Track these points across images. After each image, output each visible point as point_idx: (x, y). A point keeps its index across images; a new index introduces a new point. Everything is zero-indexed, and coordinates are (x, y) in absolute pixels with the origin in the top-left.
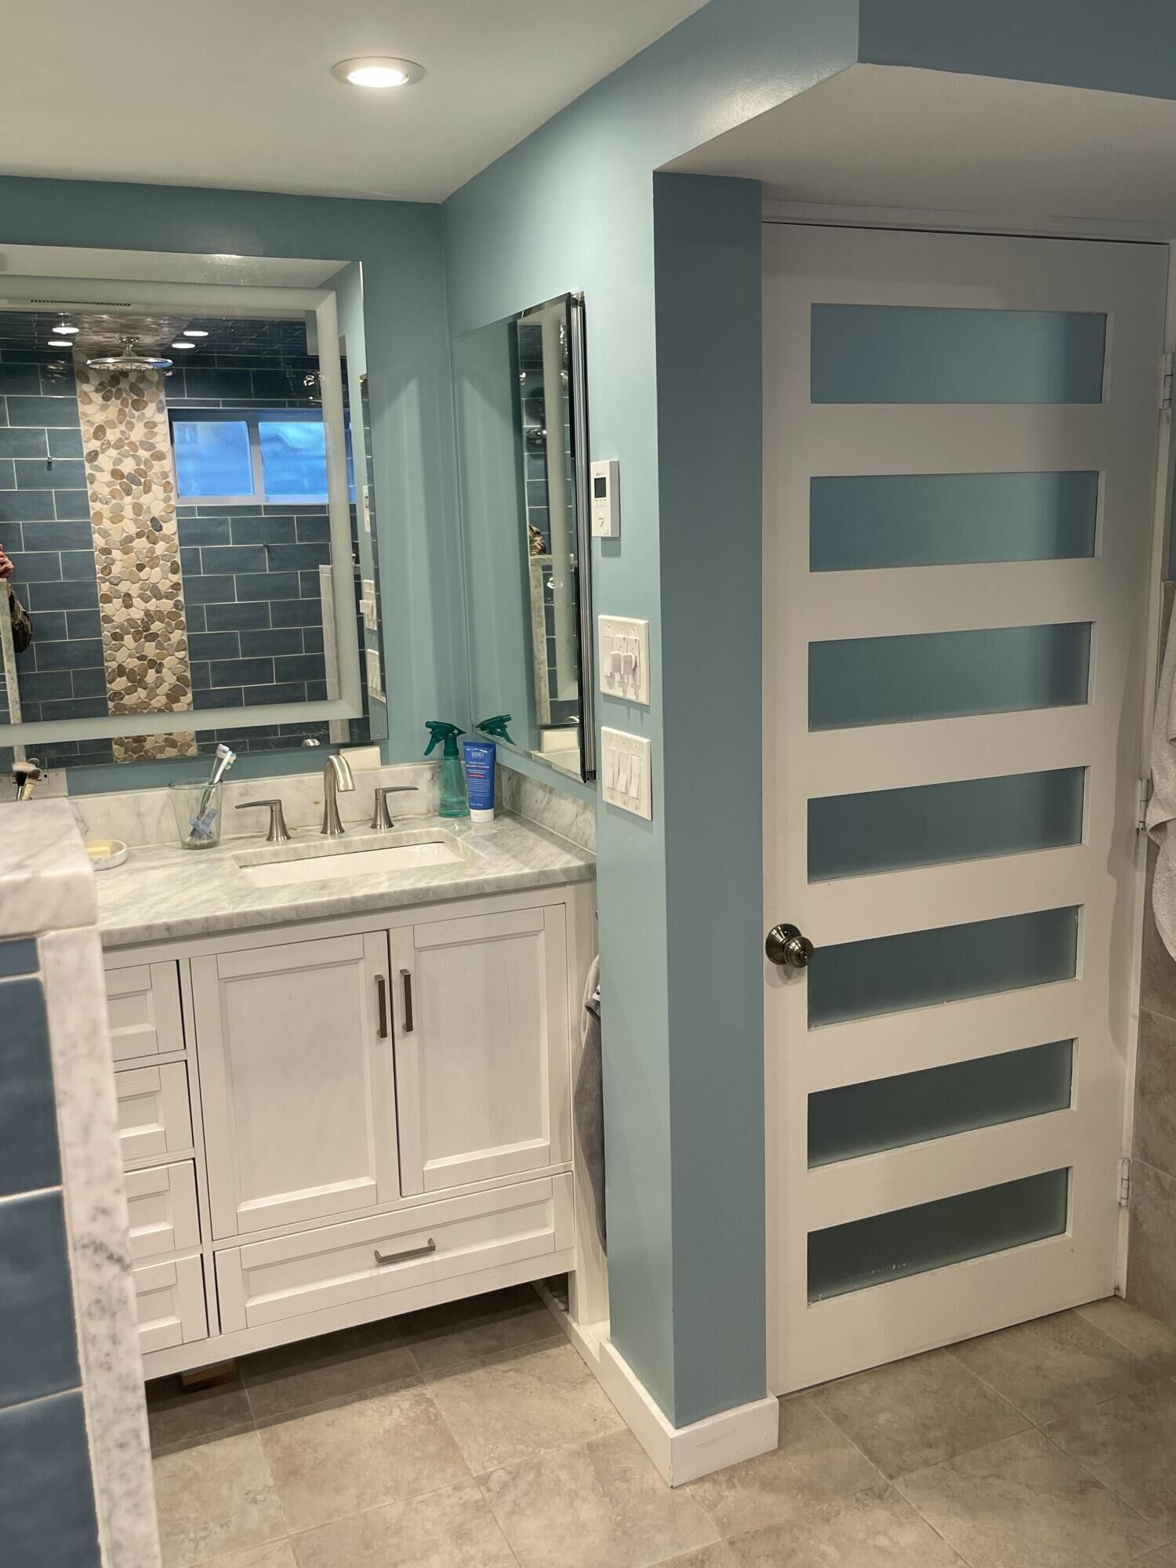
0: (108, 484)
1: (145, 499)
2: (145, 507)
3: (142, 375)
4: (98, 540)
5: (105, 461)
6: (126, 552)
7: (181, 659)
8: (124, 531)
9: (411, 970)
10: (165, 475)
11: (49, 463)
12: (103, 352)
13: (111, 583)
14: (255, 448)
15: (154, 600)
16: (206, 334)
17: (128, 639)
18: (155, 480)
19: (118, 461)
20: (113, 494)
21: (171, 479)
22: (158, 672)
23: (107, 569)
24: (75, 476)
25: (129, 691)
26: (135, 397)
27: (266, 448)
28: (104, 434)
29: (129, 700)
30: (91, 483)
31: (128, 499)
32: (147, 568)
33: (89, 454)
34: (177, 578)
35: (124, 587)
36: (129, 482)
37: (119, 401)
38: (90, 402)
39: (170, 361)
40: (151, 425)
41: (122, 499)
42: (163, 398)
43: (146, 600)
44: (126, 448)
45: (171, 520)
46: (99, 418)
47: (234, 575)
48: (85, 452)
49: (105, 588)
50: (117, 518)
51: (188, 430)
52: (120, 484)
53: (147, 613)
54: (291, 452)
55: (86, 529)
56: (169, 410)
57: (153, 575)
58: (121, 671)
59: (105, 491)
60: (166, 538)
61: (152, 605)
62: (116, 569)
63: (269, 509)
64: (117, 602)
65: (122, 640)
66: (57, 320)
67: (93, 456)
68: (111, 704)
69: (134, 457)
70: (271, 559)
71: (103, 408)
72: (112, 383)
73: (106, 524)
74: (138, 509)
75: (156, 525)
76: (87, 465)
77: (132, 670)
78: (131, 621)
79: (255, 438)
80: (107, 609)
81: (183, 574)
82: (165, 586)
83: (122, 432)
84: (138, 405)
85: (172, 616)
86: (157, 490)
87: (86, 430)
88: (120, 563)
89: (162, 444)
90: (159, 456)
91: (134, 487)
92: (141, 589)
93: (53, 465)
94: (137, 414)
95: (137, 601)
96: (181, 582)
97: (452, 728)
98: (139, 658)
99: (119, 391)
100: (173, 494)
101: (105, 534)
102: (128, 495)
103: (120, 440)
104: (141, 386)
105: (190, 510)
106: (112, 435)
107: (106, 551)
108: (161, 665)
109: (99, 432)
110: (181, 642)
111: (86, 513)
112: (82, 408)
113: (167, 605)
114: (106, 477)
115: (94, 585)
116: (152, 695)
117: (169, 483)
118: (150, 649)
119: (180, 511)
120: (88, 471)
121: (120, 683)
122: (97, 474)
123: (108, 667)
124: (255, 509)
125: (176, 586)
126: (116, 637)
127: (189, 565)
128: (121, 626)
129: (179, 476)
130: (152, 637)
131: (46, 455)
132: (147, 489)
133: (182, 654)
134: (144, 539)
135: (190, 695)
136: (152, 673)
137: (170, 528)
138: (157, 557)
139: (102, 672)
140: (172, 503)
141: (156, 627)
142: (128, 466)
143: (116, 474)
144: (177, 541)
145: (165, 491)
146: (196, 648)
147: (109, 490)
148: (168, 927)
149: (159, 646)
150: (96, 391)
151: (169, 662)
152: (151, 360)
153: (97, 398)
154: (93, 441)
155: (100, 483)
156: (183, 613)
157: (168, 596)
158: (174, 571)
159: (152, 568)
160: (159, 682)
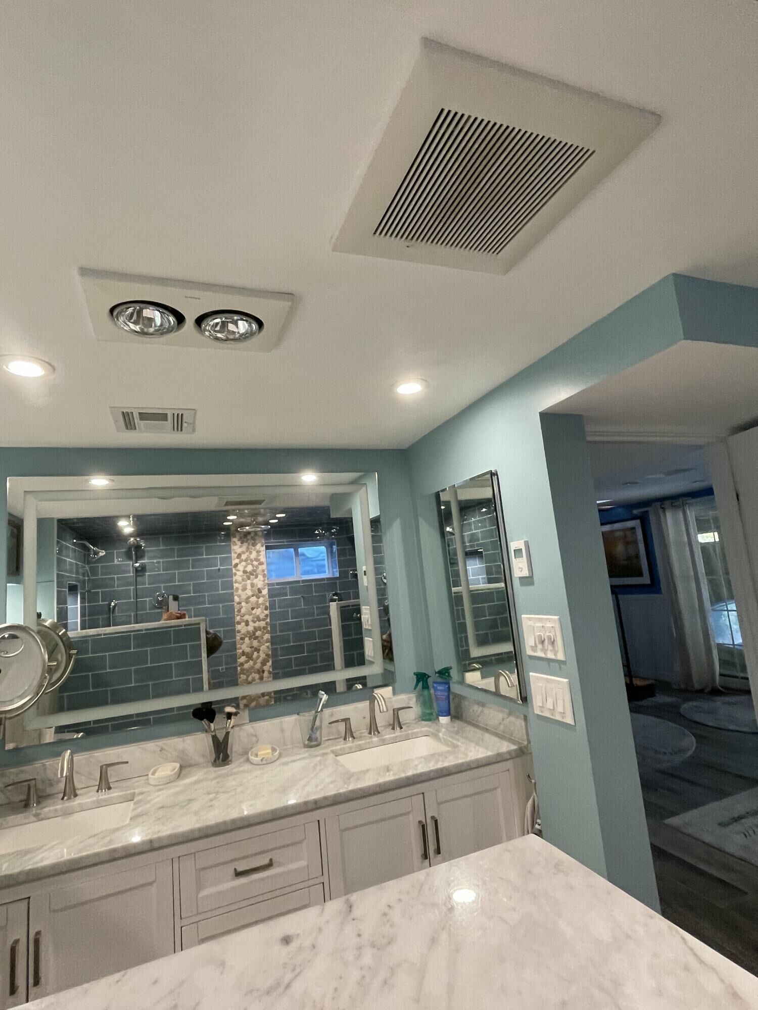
0: (241, 576)
1: (255, 581)
2: (255, 584)
3: (256, 533)
4: (236, 599)
5: (241, 567)
6: (247, 603)
7: (268, 647)
8: (246, 594)
9: (436, 816)
10: (263, 571)
11: (219, 569)
12: (242, 525)
13: (241, 616)
14: (297, 558)
15: (258, 622)
16: (284, 515)
17: (247, 639)
18: (260, 573)
19: (246, 567)
20: (243, 580)
21: (266, 572)
22: (258, 653)
23: (239, 611)
24: (229, 574)
25: (247, 662)
26: (253, 542)
27: (300, 558)
28: (241, 557)
29: (246, 666)
30: (235, 576)
31: (249, 582)
32: (255, 609)
33: (235, 565)
34: (267, 612)
35: (246, 618)
36: (249, 575)
37: (247, 544)
38: (236, 545)
39: (269, 527)
40: (258, 552)
41: (246, 581)
42: (263, 541)
43: (254, 622)
45: (265, 589)
46: (239, 550)
47: (290, 610)
48: (233, 565)
49: (238, 618)
50: (244, 589)
51: (271, 553)
52: (246, 576)
54: (307, 559)
55: (232, 594)
56: (266, 546)
57: (258, 612)
58: (243, 654)
59: (240, 579)
60: (263, 596)
61: (257, 624)
62: (243, 610)
63: (304, 581)
64: (243, 624)
65: (244, 639)
66: (228, 513)
67: (236, 565)
68: (239, 668)
69: (252, 565)
70: (304, 602)
71: (241, 547)
72: (245, 537)
73: (240, 592)
74: (252, 585)
75: (260, 591)
76: (233, 569)
77: (248, 653)
78: (248, 632)
79: (297, 554)
80: (238, 627)
81: (270, 610)
82: (262, 616)
83: (248, 555)
84: (254, 545)
85: (264, 628)
86: (260, 577)
87: (234, 555)
88: (245, 607)
89: (262, 558)
90: (261, 564)
91: (251, 576)
92: (253, 618)
93: (221, 570)
94: (253, 548)
95: (251, 623)
96: (269, 613)
97: (425, 675)
98: (251, 648)
99: (247, 540)
100: (266, 578)
101: (239, 596)
102: (249, 579)
103: (246, 558)
104: (255, 537)
105: (272, 584)
106: (244, 557)
107: (239, 603)
108: (259, 650)
109: (239, 556)
110: (267, 639)
111: (232, 588)
112: (233, 547)
113: (263, 624)
114: (241, 573)
115: (234, 618)
116: (255, 663)
117: (265, 574)
118: (255, 643)
119: (269, 585)
120: (234, 571)
121: (243, 659)
122: (237, 572)
123: (238, 652)
124: (298, 582)
125: (267, 616)
126: (242, 639)
127: (272, 606)
128: (244, 634)
129: (268, 571)
130: (256, 638)
131: (217, 566)
132: (256, 577)
133: (268, 644)
134: (255, 597)
135: (271, 662)
136: (255, 653)
137: (265, 592)
138: (260, 604)
139: (236, 654)
140: (266, 582)
141: (258, 633)
142: (249, 568)
143: (245, 572)
144: (267, 597)
145: (263, 577)
146: (273, 641)
148: (315, 802)
149: (259, 642)
150: (238, 540)
151: (263, 648)
152: (263, 527)
153: (239, 543)
154: (237, 559)
155: (238, 576)
156: (269, 627)
157: (264, 620)
158: (266, 609)
159: (257, 608)
160: (258, 657)
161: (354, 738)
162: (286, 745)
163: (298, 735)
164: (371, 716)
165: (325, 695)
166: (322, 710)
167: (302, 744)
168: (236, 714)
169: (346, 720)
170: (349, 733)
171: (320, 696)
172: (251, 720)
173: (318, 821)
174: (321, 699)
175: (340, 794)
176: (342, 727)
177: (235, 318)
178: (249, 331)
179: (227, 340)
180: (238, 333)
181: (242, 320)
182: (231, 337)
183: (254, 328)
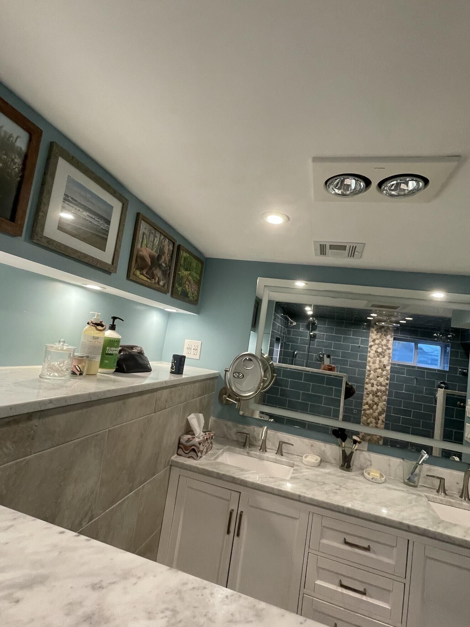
0: (373, 354)
1: (383, 359)
2: (382, 361)
3: (388, 328)
4: (368, 368)
5: (374, 348)
6: (375, 372)
7: (384, 405)
8: (375, 366)
10: (389, 354)
11: (359, 346)
12: (380, 321)
13: (369, 379)
14: (416, 350)
15: (380, 386)
16: (412, 319)
17: (371, 395)
18: (387, 355)
19: (377, 348)
20: (374, 357)
22: (377, 406)
23: (369, 376)
24: (365, 351)
25: (368, 409)
26: (385, 333)
27: (418, 351)
28: (375, 341)
29: (368, 412)
30: (369, 353)
31: (378, 359)
32: (380, 378)
33: (370, 345)
34: (388, 382)
35: (372, 381)
36: (379, 354)
37: (381, 334)
38: (373, 333)
39: (399, 325)
40: (388, 341)
41: (376, 358)
42: (393, 334)
43: (378, 386)
44: (380, 345)
45: (388, 366)
46: (375, 337)
47: (404, 384)
48: (369, 345)
49: (367, 380)
50: (374, 363)
51: (397, 343)
52: (377, 354)
53: (377, 389)
54: (423, 352)
55: (365, 364)
56: (394, 337)
57: (381, 380)
58: (367, 403)
59: (372, 355)
60: (387, 371)
61: (379, 388)
63: (418, 368)
64: (370, 385)
66: (372, 311)
67: (371, 346)
68: (363, 412)
69: (382, 348)
70: (417, 382)
71: (376, 335)
72: (380, 329)
73: (371, 364)
74: (380, 361)
75: (385, 366)
76: (369, 348)
77: (370, 404)
78: (372, 391)
79: (416, 348)
80: (366, 386)
81: (390, 381)
82: (384, 383)
83: (380, 341)
84: (385, 335)
85: (384, 392)
86: (387, 358)
87: (370, 339)
88: (372, 375)
89: (390, 346)
90: (389, 349)
91: (380, 356)
92: (377, 383)
93: (360, 347)
94: (385, 337)
95: (375, 386)
98: (373, 401)
99: (381, 331)
100: (391, 359)
101: (370, 366)
102: (378, 357)
103: (379, 343)
104: (387, 330)
105: (395, 364)
106: (377, 342)
107: (370, 371)
108: (378, 404)
109: (374, 341)
110: (385, 399)
111: (366, 360)
112: (371, 334)
113: (383, 388)
114: (373, 352)
115: (364, 379)
116: (374, 412)
117: (390, 356)
118: (376, 399)
119: (392, 364)
120: (369, 350)
121: (366, 407)
122: (371, 351)
123: (364, 402)
124: (414, 367)
125: (387, 384)
126: (368, 394)
127: (392, 379)
128: (369, 391)
129: (393, 355)
130: (377, 396)
131: (359, 344)
132: (384, 357)
133: (385, 403)
134: (380, 370)
135: (385, 415)
136: (375, 406)
137: (388, 368)
138: (383, 375)
139: (362, 402)
140: (390, 361)
141: (379, 394)
142: (380, 350)
143: (376, 352)
144: (389, 372)
145: (389, 358)
146: (389, 402)
147: (373, 355)
149: (379, 399)
150: (375, 330)
151: (381, 404)
152: (394, 324)
153: (375, 332)
154: (372, 342)
155: (372, 353)
156: (387, 392)
157: (384, 386)
158: (387, 379)
160: (377, 409)
161: (446, 495)
162: (390, 476)
163: (400, 472)
164: (465, 484)
165: (427, 454)
166: (422, 464)
167: (403, 480)
168: (360, 443)
169: (442, 480)
170: (442, 488)
171: (423, 454)
172: (369, 450)
173: (408, 540)
174: (423, 456)
175: (429, 531)
176: (437, 482)
177: (408, 179)
178: (416, 188)
179: (399, 195)
180: (408, 190)
181: (412, 180)
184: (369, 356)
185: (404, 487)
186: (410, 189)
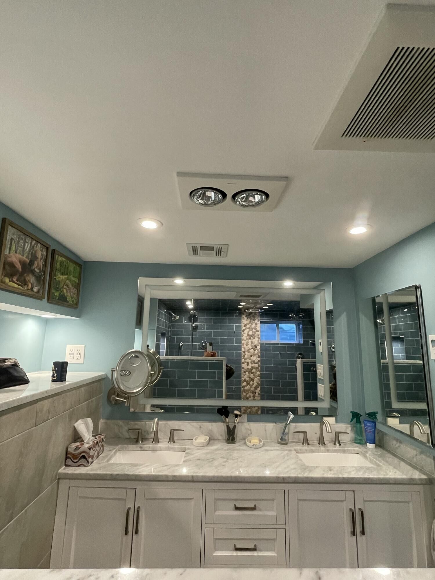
0: (246, 337)
1: (254, 341)
2: (253, 342)
3: (255, 313)
5: (246, 332)
6: (248, 352)
7: (259, 379)
8: (248, 348)
10: (258, 335)
11: (234, 332)
12: (248, 309)
13: (245, 359)
14: (278, 330)
15: (254, 364)
16: (272, 304)
17: (247, 373)
18: (256, 336)
19: (249, 332)
20: (247, 339)
21: (259, 336)
22: (253, 381)
23: (244, 356)
24: (239, 335)
25: (247, 386)
26: (253, 318)
27: (280, 330)
28: (246, 326)
29: (246, 388)
30: (243, 336)
31: (250, 340)
32: (253, 357)
34: (259, 359)
35: (247, 360)
36: (250, 337)
37: (250, 319)
38: (244, 319)
39: (263, 310)
40: (256, 324)
41: (249, 340)
42: (259, 318)
43: (252, 364)
44: (251, 329)
45: (259, 345)
46: (245, 322)
47: (272, 359)
48: (242, 330)
49: (243, 360)
50: (247, 344)
51: (263, 326)
52: (249, 337)
53: (252, 367)
54: (284, 331)
55: (240, 347)
56: (260, 321)
58: (245, 381)
59: (245, 338)
60: (258, 350)
61: (253, 365)
63: (281, 344)
64: (246, 364)
65: (246, 373)
66: (241, 301)
67: (244, 330)
68: (242, 389)
69: (252, 331)
70: (281, 356)
71: (247, 320)
72: (249, 315)
73: (245, 346)
74: (252, 343)
75: (256, 346)
76: (242, 333)
77: (247, 381)
78: (248, 369)
79: (278, 327)
80: (243, 365)
81: (261, 358)
82: (256, 361)
84: (254, 320)
85: (257, 368)
86: (256, 338)
87: (243, 325)
88: (247, 355)
89: (258, 328)
90: (257, 331)
91: (251, 338)
92: (251, 361)
93: (235, 332)
94: (253, 322)
95: (250, 364)
97: (359, 414)
98: (249, 378)
99: (250, 317)
100: (260, 340)
101: (244, 348)
103: (249, 327)
104: (255, 316)
105: (263, 344)
107: (244, 352)
110: (259, 374)
111: (241, 343)
112: (243, 320)
113: (256, 365)
114: (246, 335)
115: (241, 360)
116: (251, 387)
117: (259, 337)
118: (252, 376)
119: (261, 344)
120: (242, 334)
121: (245, 384)
122: (244, 335)
123: (242, 379)
124: (278, 344)
125: (259, 361)
126: (245, 372)
127: (262, 356)
128: (246, 370)
129: (261, 336)
130: (252, 373)
131: (234, 330)
132: (254, 339)
134: (253, 349)
135: (260, 388)
137: (259, 347)
138: (255, 354)
139: (241, 381)
140: (259, 342)
141: (254, 370)
142: (251, 333)
143: (248, 335)
144: (260, 350)
145: (258, 339)
146: (262, 376)
147: (246, 338)
149: (254, 375)
150: (246, 317)
151: (256, 379)
152: (259, 310)
153: (246, 318)
154: (244, 327)
155: (244, 337)
156: (260, 368)
157: (257, 363)
158: (259, 357)
160: (253, 384)
161: (309, 445)
162: (267, 440)
163: (274, 435)
164: (321, 433)
165: (292, 415)
166: (290, 423)
167: (277, 441)
168: (240, 416)
169: (305, 433)
170: (306, 441)
171: (289, 415)
172: (249, 421)
173: (284, 490)
174: (290, 417)
175: (298, 478)
176: (301, 436)
177: (254, 193)
178: (261, 200)
179: (248, 206)
180: (255, 201)
181: (257, 194)
182: (251, 204)
183: (264, 198)
184: (243, 339)
185: (278, 447)
186: (256, 201)
